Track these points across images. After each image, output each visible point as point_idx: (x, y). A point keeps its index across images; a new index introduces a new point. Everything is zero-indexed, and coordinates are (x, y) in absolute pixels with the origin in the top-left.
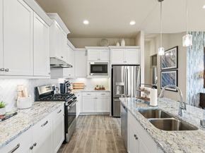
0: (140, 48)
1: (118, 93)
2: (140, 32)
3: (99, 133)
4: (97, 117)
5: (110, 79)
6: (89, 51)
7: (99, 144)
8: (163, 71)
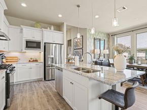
0: (63, 33)
1: (50, 63)
2: (63, 23)
3: (37, 93)
4: (32, 83)
5: (43, 53)
6: (24, 29)
7: (40, 100)
8: (75, 49)
